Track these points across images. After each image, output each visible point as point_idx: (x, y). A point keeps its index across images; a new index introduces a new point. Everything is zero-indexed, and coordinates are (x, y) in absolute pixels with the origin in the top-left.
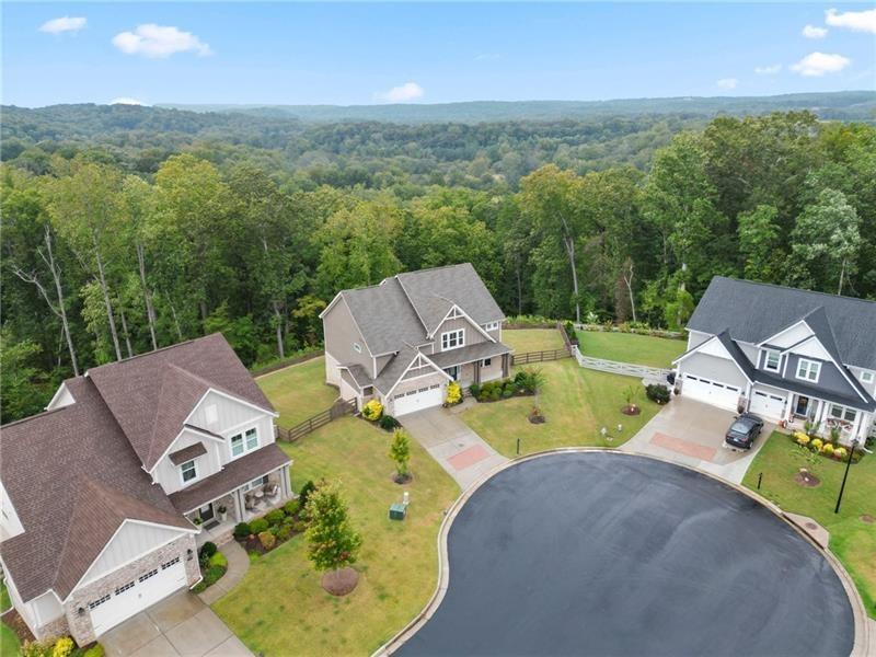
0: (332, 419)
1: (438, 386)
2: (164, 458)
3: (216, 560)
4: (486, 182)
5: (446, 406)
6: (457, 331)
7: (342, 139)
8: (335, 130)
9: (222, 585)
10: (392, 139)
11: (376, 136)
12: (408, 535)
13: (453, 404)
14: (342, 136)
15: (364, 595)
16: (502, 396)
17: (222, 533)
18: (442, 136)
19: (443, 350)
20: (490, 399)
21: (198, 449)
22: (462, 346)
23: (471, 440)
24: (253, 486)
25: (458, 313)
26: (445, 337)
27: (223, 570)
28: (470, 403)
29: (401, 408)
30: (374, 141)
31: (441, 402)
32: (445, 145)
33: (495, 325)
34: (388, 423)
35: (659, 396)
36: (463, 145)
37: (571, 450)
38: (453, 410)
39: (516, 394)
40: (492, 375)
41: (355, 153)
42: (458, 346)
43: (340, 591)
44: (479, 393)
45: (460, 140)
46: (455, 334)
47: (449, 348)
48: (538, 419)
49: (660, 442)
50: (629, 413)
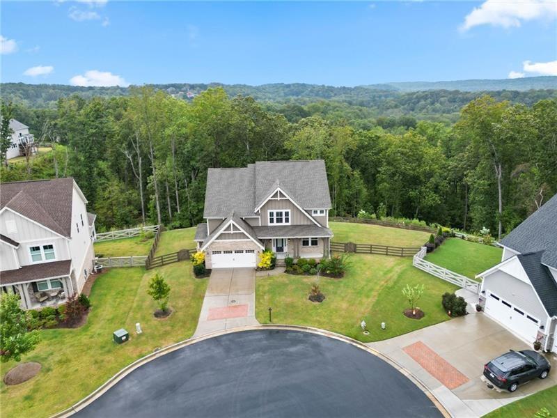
0: (179, 260)
1: (253, 251)
5: (258, 269)
6: (284, 211)
8: (415, 96)
13: (262, 269)
14: (419, 99)
15: (20, 391)
16: (307, 272)
19: (270, 224)
20: (295, 272)
22: (287, 224)
25: (282, 195)
26: (272, 214)
28: (279, 272)
29: (217, 262)
31: (254, 265)
33: (322, 212)
34: (202, 271)
37: (321, 332)
38: (259, 274)
39: (323, 273)
40: (314, 254)
41: (425, 110)
42: (284, 223)
43: (10, 381)
44: (293, 267)
46: (281, 213)
47: (275, 224)
48: (317, 297)
49: (416, 352)
50: (410, 315)
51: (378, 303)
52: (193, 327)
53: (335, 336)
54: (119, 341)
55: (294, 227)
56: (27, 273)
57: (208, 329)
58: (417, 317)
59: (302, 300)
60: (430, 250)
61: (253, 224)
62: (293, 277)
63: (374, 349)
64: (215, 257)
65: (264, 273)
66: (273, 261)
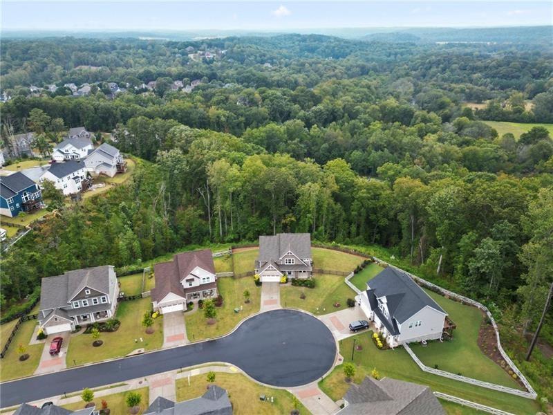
1: (278, 276)
2: (184, 280)
3: (192, 306)
4: (516, 113)
5: (280, 283)
6: (292, 259)
7: (430, 67)
8: (428, 60)
9: (189, 312)
10: (465, 69)
11: (454, 66)
12: (235, 318)
13: (283, 283)
15: (213, 327)
16: (300, 285)
17: (195, 301)
18: (503, 70)
19: (286, 264)
20: (295, 285)
21: (193, 280)
22: (293, 264)
23: (277, 297)
24: (207, 291)
25: (291, 253)
26: (287, 260)
27: (191, 309)
28: (289, 284)
29: (263, 279)
30: (451, 70)
31: (279, 281)
32: (504, 76)
33: (307, 260)
34: (258, 283)
35: (351, 304)
36: (518, 77)
37: (303, 311)
38: (281, 285)
39: (306, 286)
40: (304, 276)
43: (210, 324)
44: (295, 282)
45: (517, 74)
47: (288, 264)
48: (303, 297)
49: (332, 319)
50: (335, 306)
51: (324, 301)
52: (259, 308)
53: (308, 313)
54: (236, 312)
55: (296, 265)
56: (202, 287)
57: (264, 308)
58: (337, 307)
59: (297, 298)
60: (356, 272)
61: (279, 264)
62: (295, 287)
63: (319, 318)
64: (263, 277)
65: (283, 285)
66: (287, 280)
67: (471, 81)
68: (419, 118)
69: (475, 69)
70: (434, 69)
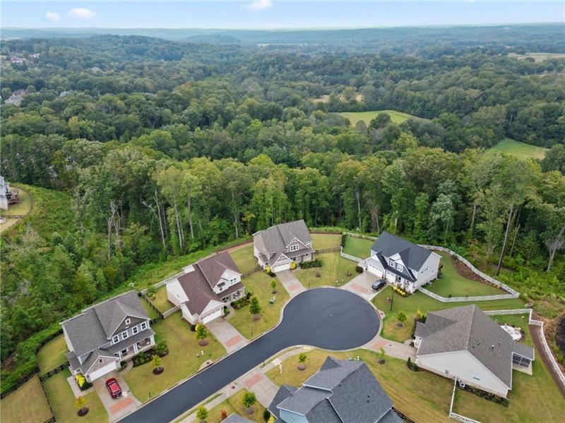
0: (256, 271)
2: (216, 286)
3: (227, 310)
5: (291, 269)
7: (267, 67)
8: (263, 61)
9: (228, 316)
10: (298, 68)
11: (288, 66)
12: (274, 308)
13: (293, 269)
14: (267, 65)
15: (262, 321)
16: (309, 267)
17: (228, 304)
18: (329, 68)
19: (291, 251)
20: (305, 268)
21: (223, 284)
23: (296, 281)
24: (235, 293)
26: (292, 247)
27: (229, 313)
28: (299, 269)
29: (275, 270)
30: (287, 70)
31: (289, 268)
32: (330, 74)
34: (272, 275)
35: (360, 270)
36: (342, 74)
37: (325, 287)
38: (293, 271)
39: (314, 266)
40: (308, 259)
41: (275, 78)
42: (296, 250)
43: (256, 320)
44: (303, 265)
45: (341, 70)
46: (295, 246)
47: (293, 251)
48: (318, 276)
51: (337, 274)
52: (288, 294)
53: (331, 287)
54: (271, 303)
55: (300, 250)
56: (231, 289)
57: (293, 294)
58: (350, 276)
59: (315, 278)
60: (343, 246)
62: (306, 270)
63: (343, 288)
65: (295, 271)
66: (296, 265)
67: (306, 79)
68: (289, 114)
69: (306, 68)
70: (271, 70)
